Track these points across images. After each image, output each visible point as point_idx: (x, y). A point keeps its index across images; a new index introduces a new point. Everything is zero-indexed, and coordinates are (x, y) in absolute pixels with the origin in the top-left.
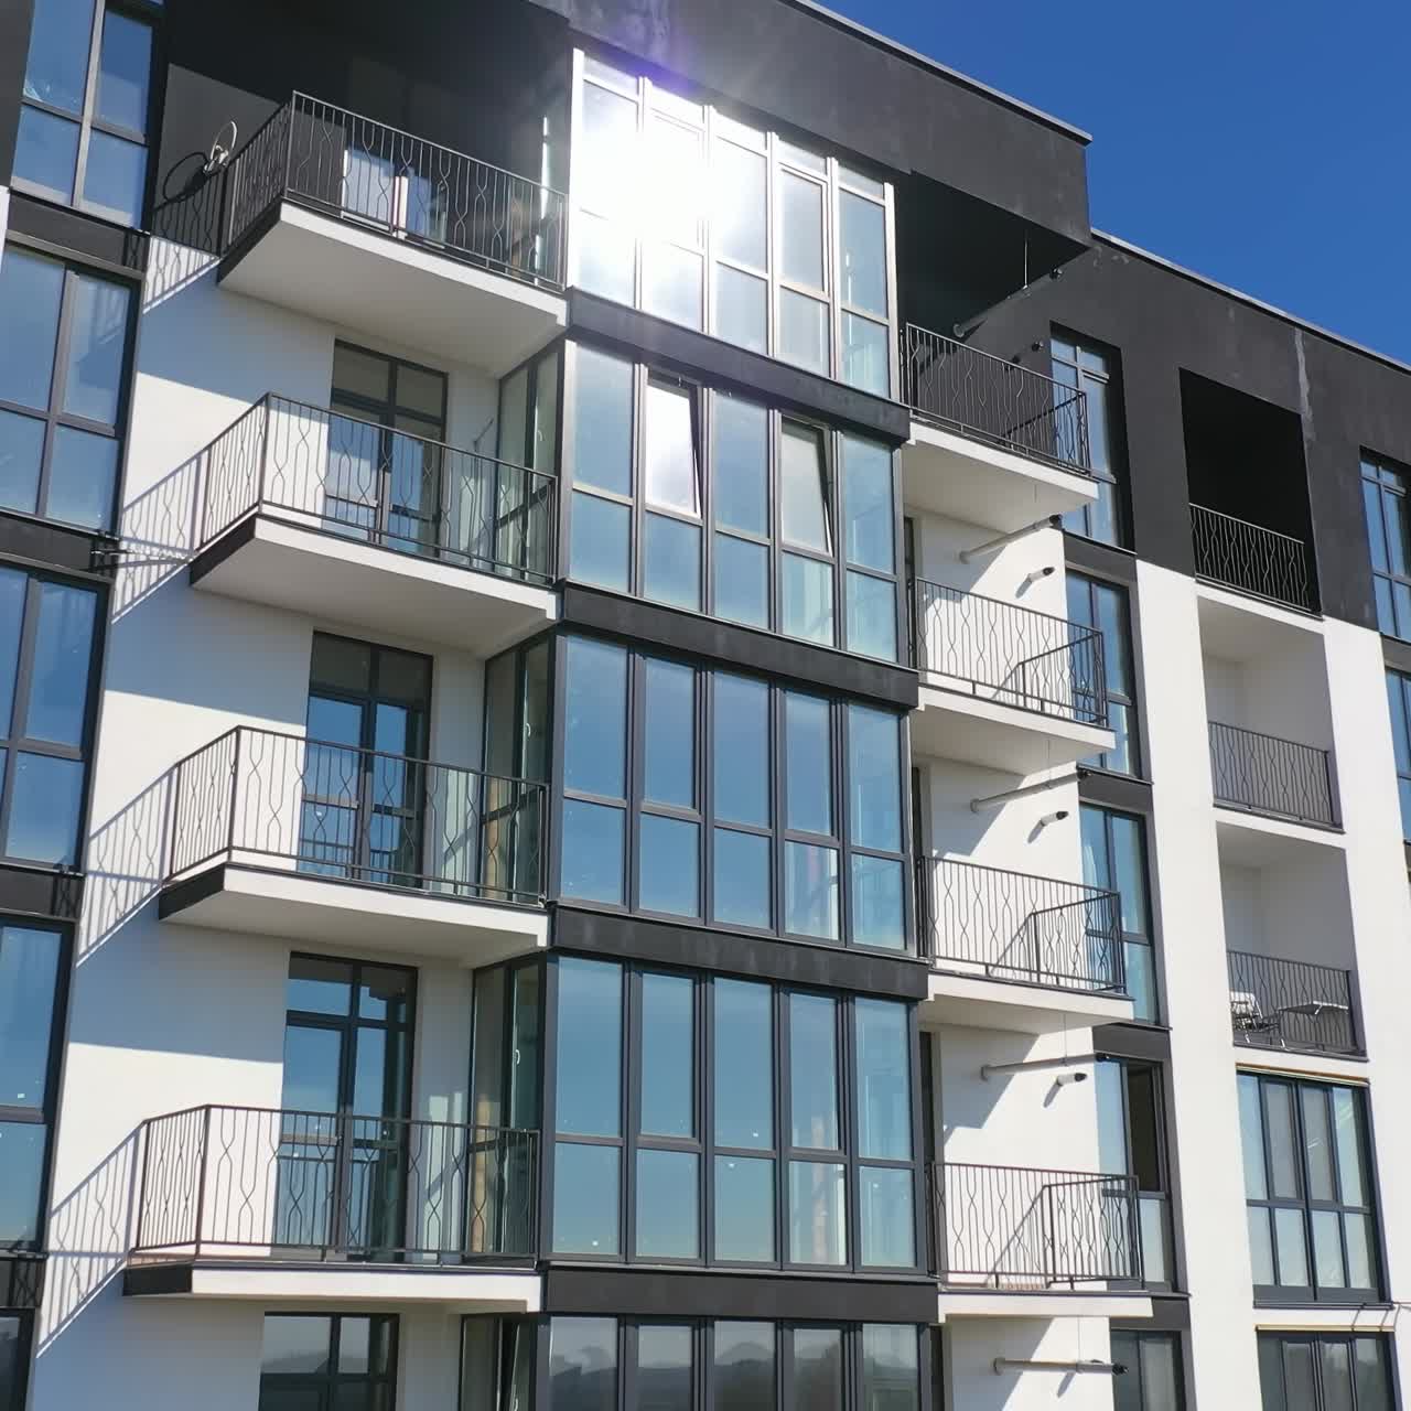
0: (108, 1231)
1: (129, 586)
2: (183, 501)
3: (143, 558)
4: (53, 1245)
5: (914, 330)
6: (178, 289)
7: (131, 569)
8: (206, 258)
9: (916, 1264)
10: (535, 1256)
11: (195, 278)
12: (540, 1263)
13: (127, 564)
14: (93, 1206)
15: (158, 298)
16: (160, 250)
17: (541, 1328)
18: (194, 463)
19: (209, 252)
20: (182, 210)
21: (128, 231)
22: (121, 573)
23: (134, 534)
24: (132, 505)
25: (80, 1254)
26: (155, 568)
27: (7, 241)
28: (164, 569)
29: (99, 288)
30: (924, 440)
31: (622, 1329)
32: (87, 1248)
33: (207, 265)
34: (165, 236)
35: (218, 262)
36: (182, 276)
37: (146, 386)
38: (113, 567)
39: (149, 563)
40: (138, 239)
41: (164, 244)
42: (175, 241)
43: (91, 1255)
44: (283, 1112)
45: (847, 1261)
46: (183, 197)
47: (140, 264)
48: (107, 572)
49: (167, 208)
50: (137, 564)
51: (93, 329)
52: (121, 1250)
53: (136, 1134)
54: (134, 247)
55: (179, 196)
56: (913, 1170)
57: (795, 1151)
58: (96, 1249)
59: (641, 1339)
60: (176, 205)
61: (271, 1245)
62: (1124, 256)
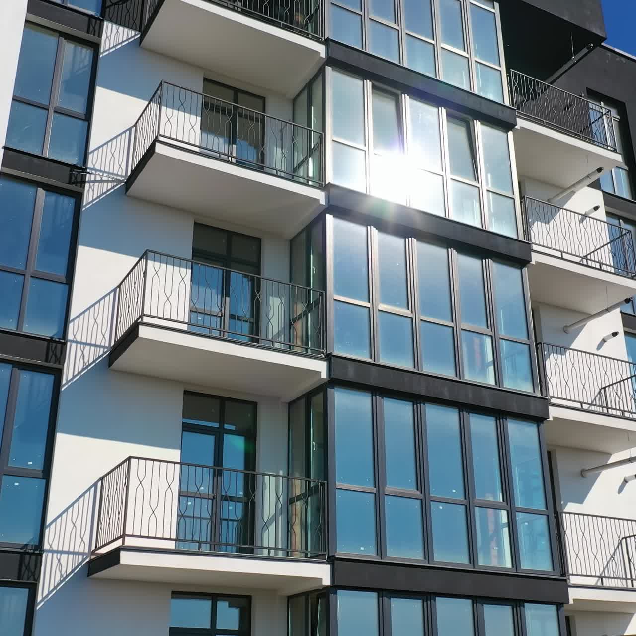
0: (78, 540)
1: (91, 193)
2: (122, 152)
3: (98, 178)
4: (46, 546)
5: (515, 73)
6: (118, 47)
7: (92, 184)
8: (133, 33)
9: (554, 570)
10: (326, 553)
11: (127, 42)
12: (329, 557)
13: (90, 182)
14: (70, 526)
15: (107, 50)
16: (108, 27)
17: (332, 596)
18: (128, 133)
19: (135, 30)
20: (120, 9)
21: (91, 17)
22: (87, 185)
23: (94, 166)
24: (93, 151)
25: (62, 552)
26: (105, 184)
27: (27, 21)
28: (110, 185)
29: (75, 46)
30: (524, 127)
31: (380, 599)
32: (66, 549)
33: (134, 36)
34: (111, 21)
35: (139, 36)
36: (120, 41)
37: (102, 94)
38: (83, 182)
39: (102, 181)
40: (96, 23)
41: (110, 25)
42: (116, 23)
43: (68, 553)
44: (181, 463)
45: (513, 566)
46: (121, 3)
47: (97, 33)
48: (79, 185)
49: (112, 8)
50: (95, 181)
51: (73, 65)
52: (87, 551)
53: (95, 485)
54: (94, 25)
55: (118, 2)
56: (548, 516)
57: (478, 501)
58: (71, 550)
59: (392, 605)
60: (117, 7)
61: (175, 540)
62: (623, 59)
